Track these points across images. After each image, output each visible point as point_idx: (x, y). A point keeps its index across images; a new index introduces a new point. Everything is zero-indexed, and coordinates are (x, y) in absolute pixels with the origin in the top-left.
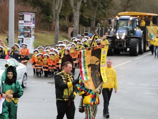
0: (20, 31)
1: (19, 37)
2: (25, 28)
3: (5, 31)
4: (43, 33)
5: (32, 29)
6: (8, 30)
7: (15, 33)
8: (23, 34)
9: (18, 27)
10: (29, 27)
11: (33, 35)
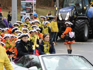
0: (22, 7)
1: (22, 12)
2: (27, 5)
3: (9, 7)
4: (44, 9)
5: (33, 5)
6: (11, 6)
7: (18, 9)
8: (25, 9)
9: (20, 3)
10: (30, 3)
11: (34, 11)
